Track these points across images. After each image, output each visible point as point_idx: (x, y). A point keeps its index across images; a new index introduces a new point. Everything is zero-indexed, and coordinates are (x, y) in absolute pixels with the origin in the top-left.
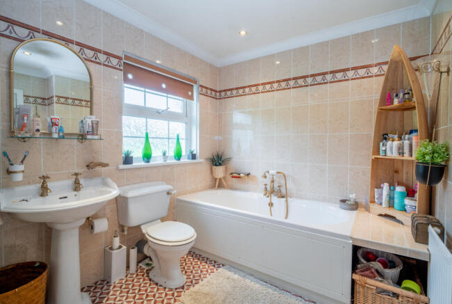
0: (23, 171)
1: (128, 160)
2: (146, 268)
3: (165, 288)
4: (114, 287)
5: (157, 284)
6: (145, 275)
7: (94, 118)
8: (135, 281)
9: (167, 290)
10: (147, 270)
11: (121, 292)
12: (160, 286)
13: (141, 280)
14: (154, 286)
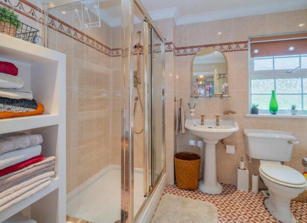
0: (194, 112)
1: (254, 111)
2: (266, 196)
3: (271, 215)
4: (238, 193)
5: (266, 209)
6: (262, 199)
7: (226, 84)
8: (253, 197)
9: (271, 217)
10: (266, 197)
11: (240, 197)
12: (269, 212)
13: (257, 200)
14: (264, 209)
